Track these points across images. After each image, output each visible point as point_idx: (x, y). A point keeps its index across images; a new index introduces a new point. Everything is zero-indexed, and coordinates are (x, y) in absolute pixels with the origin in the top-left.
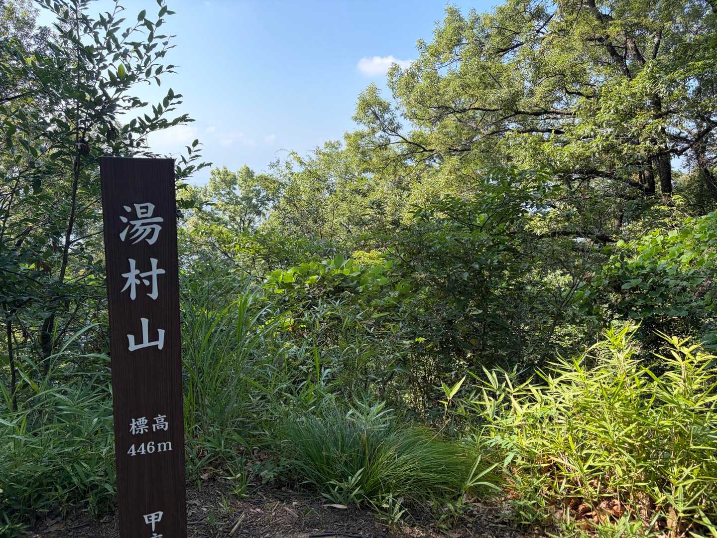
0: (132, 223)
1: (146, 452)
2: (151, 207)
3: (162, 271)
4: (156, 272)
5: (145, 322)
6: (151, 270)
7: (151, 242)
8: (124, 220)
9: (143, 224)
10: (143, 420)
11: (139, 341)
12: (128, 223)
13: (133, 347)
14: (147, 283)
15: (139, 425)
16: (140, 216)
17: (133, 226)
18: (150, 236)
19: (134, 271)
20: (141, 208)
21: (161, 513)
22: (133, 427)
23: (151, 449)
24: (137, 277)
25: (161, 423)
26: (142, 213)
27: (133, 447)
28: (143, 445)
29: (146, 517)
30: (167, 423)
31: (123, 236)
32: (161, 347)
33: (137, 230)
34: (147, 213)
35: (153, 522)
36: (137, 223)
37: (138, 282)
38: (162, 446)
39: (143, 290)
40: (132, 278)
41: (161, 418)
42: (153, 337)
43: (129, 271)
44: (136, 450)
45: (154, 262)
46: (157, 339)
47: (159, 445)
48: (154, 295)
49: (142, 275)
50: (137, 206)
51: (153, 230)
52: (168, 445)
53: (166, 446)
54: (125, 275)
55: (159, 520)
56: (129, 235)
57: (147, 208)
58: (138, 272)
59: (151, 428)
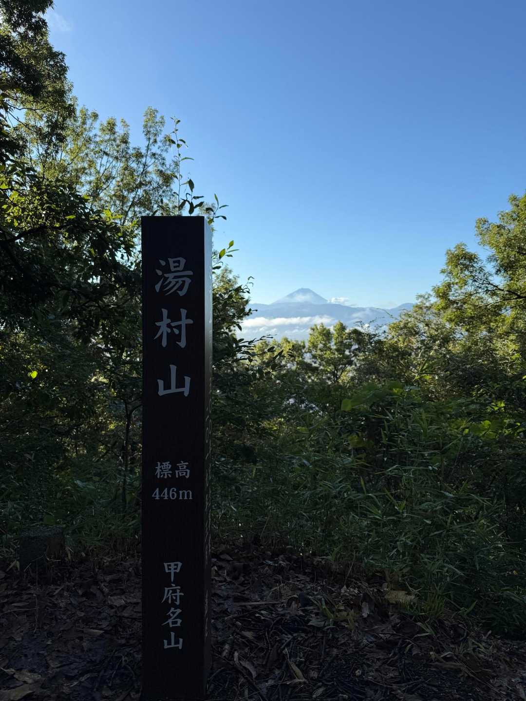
0: (166, 275)
1: (169, 497)
2: (183, 261)
3: (190, 321)
4: (185, 322)
5: (173, 368)
6: (180, 319)
7: (182, 293)
8: (159, 273)
9: (175, 277)
10: (167, 465)
11: (167, 386)
12: (162, 276)
13: (162, 392)
14: (176, 331)
15: (163, 469)
16: (173, 269)
17: (166, 279)
18: (181, 288)
19: (166, 321)
20: (174, 262)
21: (180, 564)
22: (158, 471)
23: (173, 495)
24: (169, 326)
25: (184, 470)
26: (175, 267)
27: (157, 490)
28: (166, 490)
29: (166, 565)
30: (188, 471)
31: (158, 287)
32: (186, 394)
33: (170, 282)
34: (179, 266)
35: (172, 571)
36: (170, 276)
37: (169, 330)
38: (183, 494)
39: (173, 338)
40: (163, 327)
41: (183, 465)
42: (180, 384)
43: (162, 320)
44: (160, 494)
45: (184, 312)
46: (183, 386)
47: (181, 492)
48: (183, 344)
49: (173, 324)
50: (171, 260)
51: (184, 282)
52: (188, 494)
53: (186, 495)
54: (158, 324)
55: (178, 571)
56: (162, 287)
57: (179, 262)
58: (169, 321)
59: (173, 474)
